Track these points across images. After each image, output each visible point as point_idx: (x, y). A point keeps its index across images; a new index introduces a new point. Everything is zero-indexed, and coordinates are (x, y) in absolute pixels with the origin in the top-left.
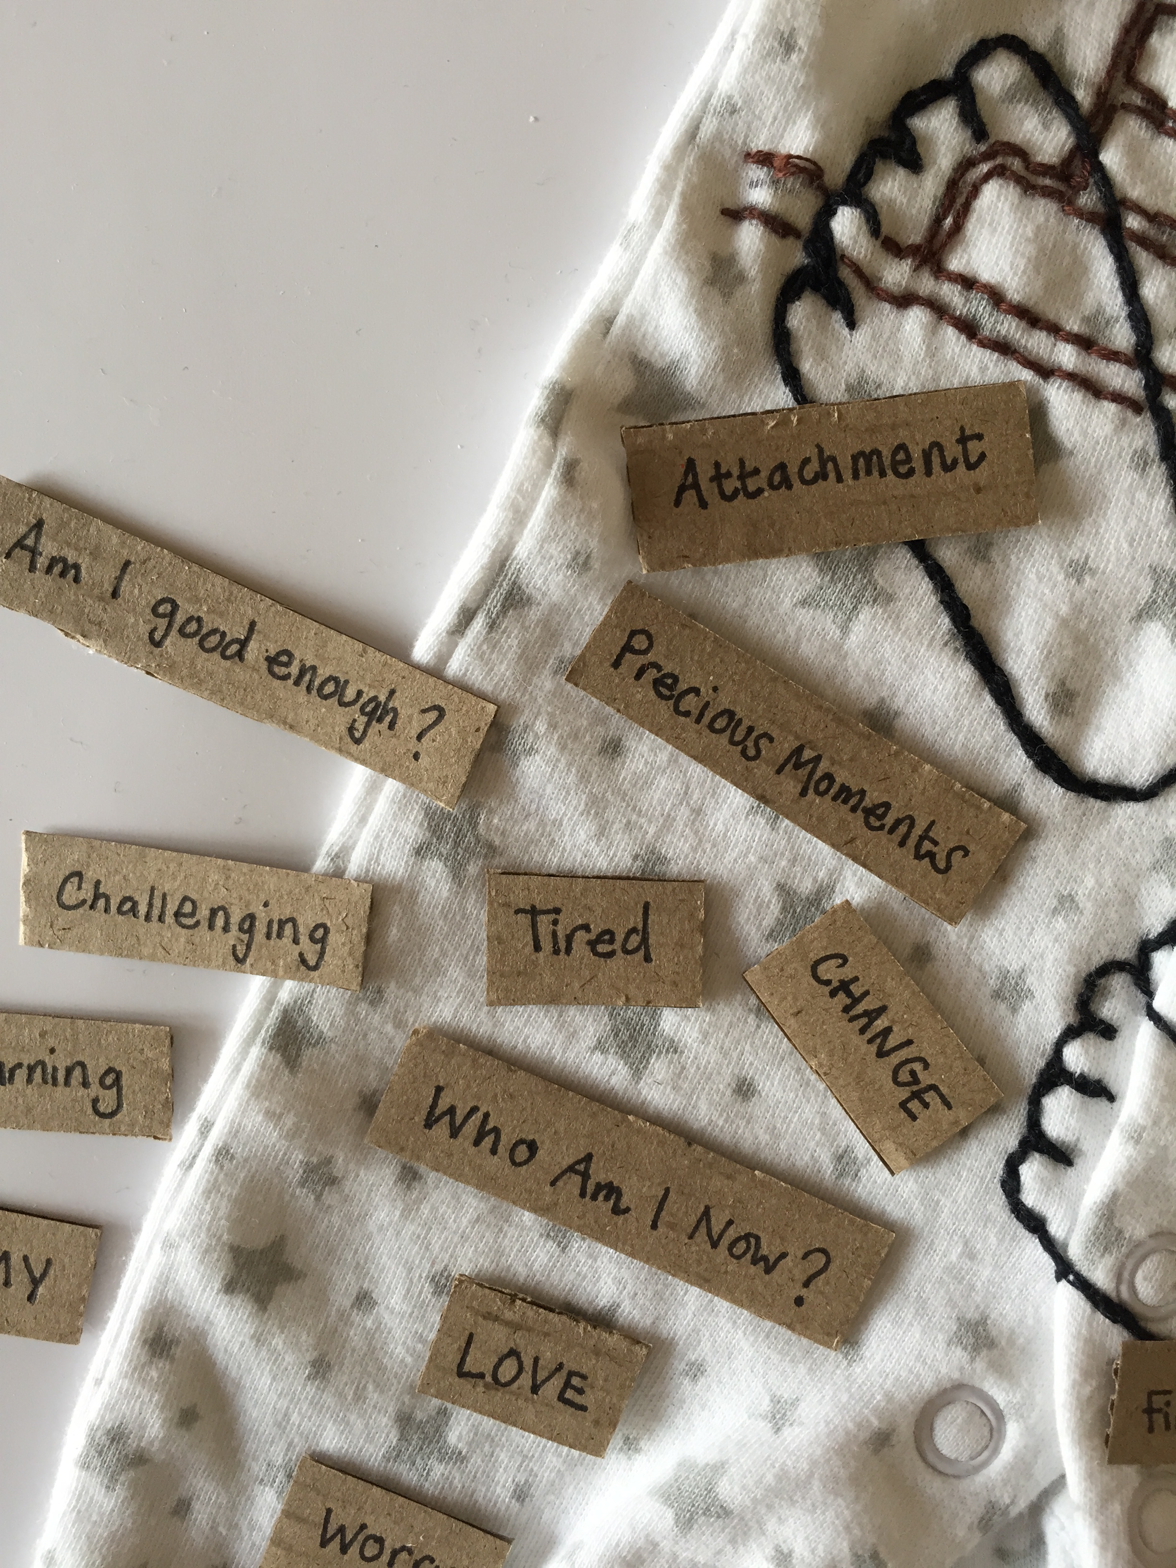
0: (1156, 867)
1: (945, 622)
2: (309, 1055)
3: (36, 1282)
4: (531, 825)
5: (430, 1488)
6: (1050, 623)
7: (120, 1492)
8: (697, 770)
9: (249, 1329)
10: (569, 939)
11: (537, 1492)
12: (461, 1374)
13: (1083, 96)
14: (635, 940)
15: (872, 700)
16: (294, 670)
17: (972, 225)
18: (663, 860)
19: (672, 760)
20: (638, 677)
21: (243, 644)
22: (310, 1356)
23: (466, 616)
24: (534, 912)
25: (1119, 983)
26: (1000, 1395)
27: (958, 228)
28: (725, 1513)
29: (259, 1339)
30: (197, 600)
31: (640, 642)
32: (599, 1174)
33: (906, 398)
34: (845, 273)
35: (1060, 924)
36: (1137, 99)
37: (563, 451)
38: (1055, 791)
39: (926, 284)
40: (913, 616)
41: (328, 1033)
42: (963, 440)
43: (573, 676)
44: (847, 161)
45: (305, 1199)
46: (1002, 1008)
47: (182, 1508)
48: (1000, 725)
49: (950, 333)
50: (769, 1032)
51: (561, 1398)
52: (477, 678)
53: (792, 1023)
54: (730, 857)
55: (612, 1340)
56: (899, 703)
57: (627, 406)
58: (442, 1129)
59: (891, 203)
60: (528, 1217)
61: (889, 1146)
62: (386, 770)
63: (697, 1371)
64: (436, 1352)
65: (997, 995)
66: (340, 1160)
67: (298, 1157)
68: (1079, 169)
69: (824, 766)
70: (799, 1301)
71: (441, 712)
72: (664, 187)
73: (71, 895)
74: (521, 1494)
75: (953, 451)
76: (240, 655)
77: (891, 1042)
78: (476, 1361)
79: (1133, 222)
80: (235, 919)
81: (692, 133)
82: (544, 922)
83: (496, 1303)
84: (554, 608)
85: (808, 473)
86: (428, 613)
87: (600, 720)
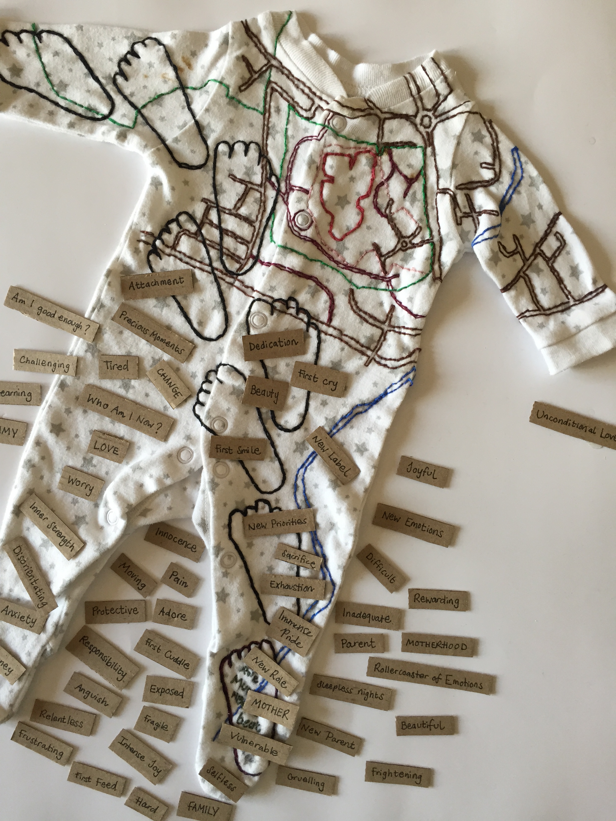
0: (218, 353)
1: (179, 310)
2: (66, 389)
3: (14, 434)
4: (106, 347)
5: (90, 472)
6: (197, 310)
7: (30, 472)
8: (137, 337)
9: (55, 440)
10: (113, 367)
11: (110, 472)
12: (95, 448)
13: (198, 221)
14: (125, 367)
15: (167, 324)
16: (63, 319)
17: (180, 242)
18: (131, 353)
19: (132, 335)
20: (125, 319)
21: (54, 315)
22: (66, 446)
23: (94, 309)
24: (107, 362)
25: (213, 374)
26: (193, 448)
27: (178, 243)
28: (141, 468)
29: (57, 442)
30: (46, 307)
31: (124, 313)
32: (120, 410)
33: (171, 272)
34: (159, 251)
35: (202, 363)
36: (208, 221)
37: (109, 280)
38: (200, 339)
39: (173, 252)
40: (173, 308)
41: (69, 384)
42: (180, 279)
43: (113, 319)
44: (158, 232)
45: (65, 415)
46: (192, 379)
47: (42, 478)
48: (190, 328)
49: (178, 261)
50: (151, 384)
51: (113, 453)
52: (96, 320)
53: (154, 382)
54: (143, 352)
55: (123, 441)
56: (172, 324)
57: (121, 273)
58: (91, 402)
59: (166, 239)
60: (107, 419)
61: (172, 404)
62: (80, 336)
63: (139, 448)
64: (90, 445)
65: (192, 376)
66: (72, 408)
67: (64, 407)
68: (198, 233)
69: (158, 335)
70: (156, 433)
71: (89, 326)
72: (126, 237)
73: (22, 360)
74: (107, 473)
75: (178, 280)
76: (54, 316)
77: (172, 384)
78: (98, 446)
79: (208, 242)
80: (53, 364)
81: (131, 228)
82: (109, 364)
83: (101, 435)
84: (109, 307)
85: (153, 284)
86: (87, 308)
87: (119, 327)
